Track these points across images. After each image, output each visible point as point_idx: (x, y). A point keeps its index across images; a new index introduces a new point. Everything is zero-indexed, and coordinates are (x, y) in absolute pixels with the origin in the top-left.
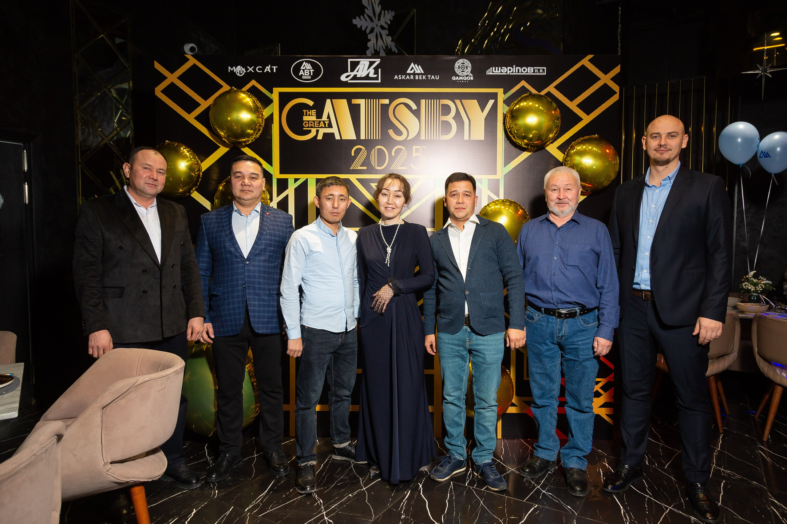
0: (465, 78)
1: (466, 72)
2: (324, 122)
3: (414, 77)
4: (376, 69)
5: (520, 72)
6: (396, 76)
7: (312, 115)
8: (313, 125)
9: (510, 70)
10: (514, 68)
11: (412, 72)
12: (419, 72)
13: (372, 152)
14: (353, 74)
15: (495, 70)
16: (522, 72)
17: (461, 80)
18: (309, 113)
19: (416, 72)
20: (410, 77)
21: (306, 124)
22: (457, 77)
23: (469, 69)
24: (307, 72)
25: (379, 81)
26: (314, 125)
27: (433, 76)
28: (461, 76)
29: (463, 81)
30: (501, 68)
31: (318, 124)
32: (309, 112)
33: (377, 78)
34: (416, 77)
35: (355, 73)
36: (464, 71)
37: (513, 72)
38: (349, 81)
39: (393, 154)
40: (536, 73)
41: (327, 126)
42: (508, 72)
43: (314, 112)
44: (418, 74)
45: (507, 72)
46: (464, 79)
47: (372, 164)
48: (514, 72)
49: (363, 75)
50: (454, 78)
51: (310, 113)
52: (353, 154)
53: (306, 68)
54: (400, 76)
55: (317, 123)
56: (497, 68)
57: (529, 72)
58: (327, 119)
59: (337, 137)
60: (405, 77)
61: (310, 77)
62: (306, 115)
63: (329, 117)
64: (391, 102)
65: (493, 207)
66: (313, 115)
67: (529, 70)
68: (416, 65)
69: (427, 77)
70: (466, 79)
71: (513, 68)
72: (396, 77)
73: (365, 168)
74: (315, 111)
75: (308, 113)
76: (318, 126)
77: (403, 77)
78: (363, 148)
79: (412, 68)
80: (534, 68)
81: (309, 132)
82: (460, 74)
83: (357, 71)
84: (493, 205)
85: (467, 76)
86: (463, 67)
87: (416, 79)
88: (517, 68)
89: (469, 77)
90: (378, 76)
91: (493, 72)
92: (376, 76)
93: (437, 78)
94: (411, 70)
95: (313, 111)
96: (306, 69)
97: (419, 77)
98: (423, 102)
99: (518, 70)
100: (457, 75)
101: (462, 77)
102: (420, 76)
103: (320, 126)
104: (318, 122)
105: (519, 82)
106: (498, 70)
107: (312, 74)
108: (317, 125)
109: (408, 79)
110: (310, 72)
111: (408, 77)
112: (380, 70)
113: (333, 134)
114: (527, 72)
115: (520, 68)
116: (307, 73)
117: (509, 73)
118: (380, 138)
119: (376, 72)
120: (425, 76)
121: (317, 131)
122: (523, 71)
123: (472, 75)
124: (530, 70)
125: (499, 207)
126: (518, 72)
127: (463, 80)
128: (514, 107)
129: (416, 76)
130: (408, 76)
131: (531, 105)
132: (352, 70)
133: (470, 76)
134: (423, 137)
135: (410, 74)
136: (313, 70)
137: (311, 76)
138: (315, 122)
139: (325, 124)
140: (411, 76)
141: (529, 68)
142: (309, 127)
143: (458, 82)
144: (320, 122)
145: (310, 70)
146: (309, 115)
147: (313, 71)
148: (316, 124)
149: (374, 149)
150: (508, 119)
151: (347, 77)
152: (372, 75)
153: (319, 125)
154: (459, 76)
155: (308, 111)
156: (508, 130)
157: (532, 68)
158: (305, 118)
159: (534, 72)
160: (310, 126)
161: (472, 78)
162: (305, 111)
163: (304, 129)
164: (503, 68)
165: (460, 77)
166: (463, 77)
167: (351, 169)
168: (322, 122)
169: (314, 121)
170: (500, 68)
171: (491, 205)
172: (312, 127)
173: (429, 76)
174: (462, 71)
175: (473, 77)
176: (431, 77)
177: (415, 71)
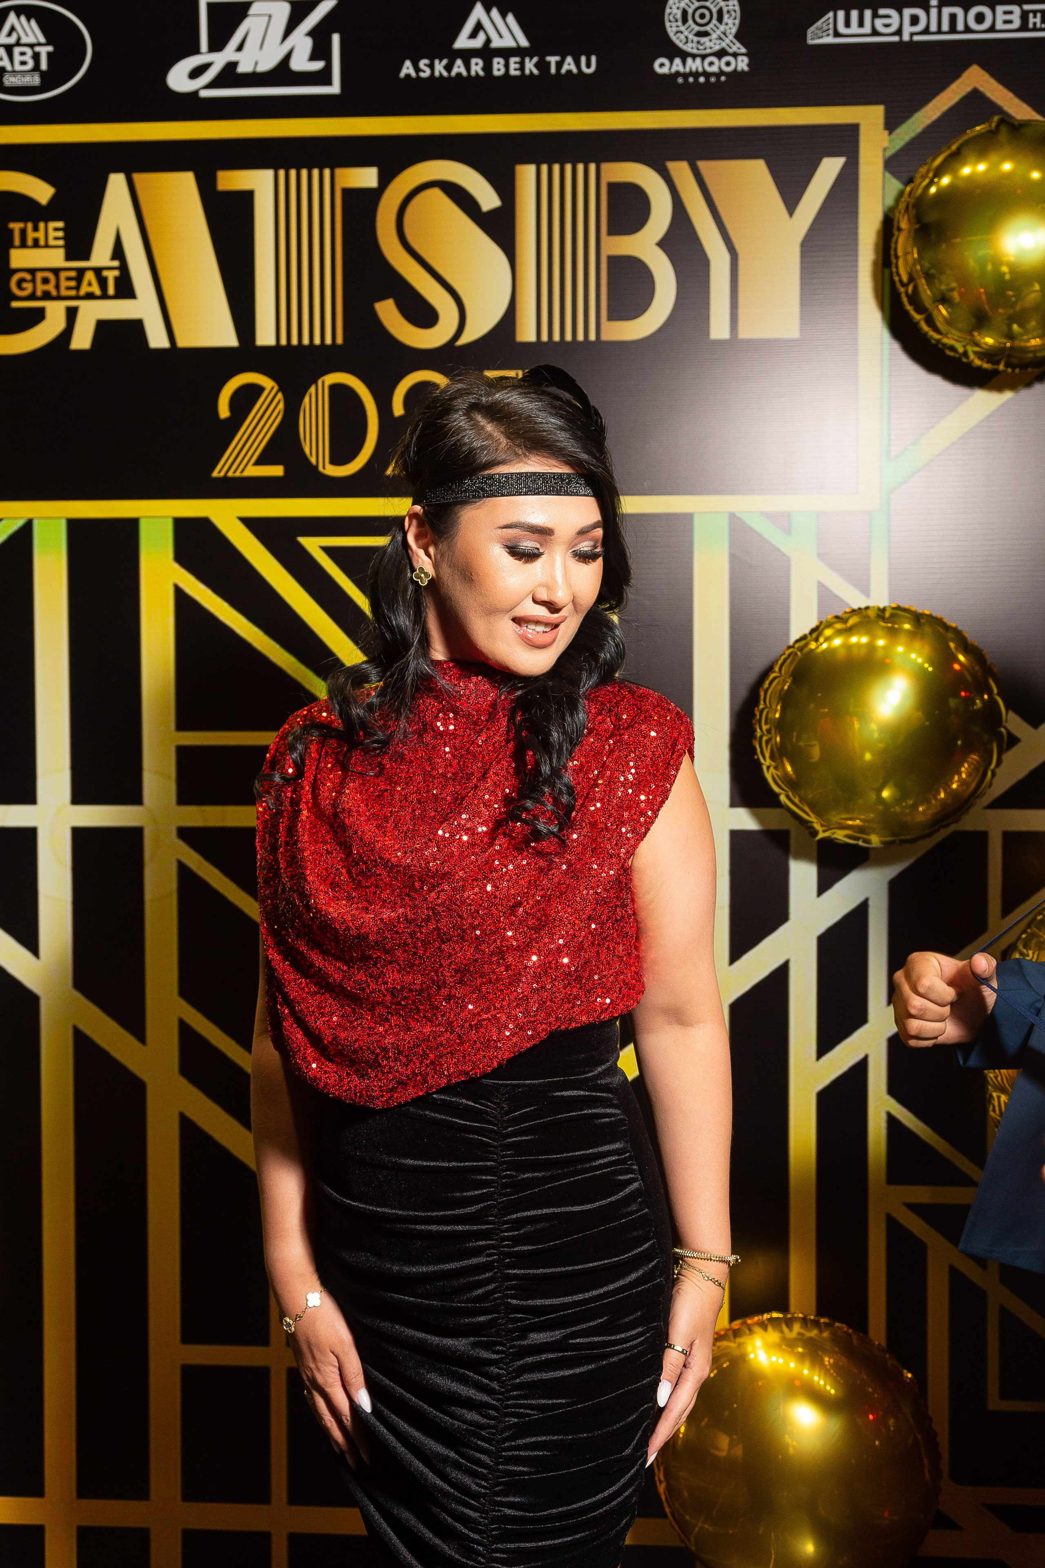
0: (711, 64)
1: (714, 36)
2: (98, 271)
3: (488, 67)
4: (320, 36)
5: (960, 26)
6: (408, 63)
7: (47, 246)
8: (51, 287)
9: (915, 20)
10: (934, 12)
11: (478, 43)
12: (509, 42)
13: (306, 400)
14: (219, 60)
15: (848, 24)
16: (968, 30)
17: (696, 75)
18: (36, 235)
19: (496, 43)
20: (468, 67)
21: (25, 285)
22: (678, 61)
23: (732, 24)
24: (23, 58)
25: (335, 88)
26: (57, 287)
27: (569, 59)
28: (694, 56)
29: (702, 80)
30: (875, 16)
31: (73, 284)
32: (36, 229)
33: (323, 78)
34: (495, 66)
35: (228, 54)
36: (706, 34)
37: (926, 31)
38: (204, 94)
39: (398, 409)
40: (1035, 29)
41: (111, 291)
42: (907, 30)
43: (54, 229)
44: (506, 53)
45: (899, 32)
46: (710, 69)
47: (307, 450)
48: (933, 27)
49: (267, 63)
50: (662, 65)
51: (41, 235)
52: (224, 411)
53: (19, 39)
54: (423, 63)
55: (69, 279)
56: (854, 14)
57: (999, 26)
58: (113, 258)
59: (157, 339)
60: (448, 68)
61: (36, 80)
62: (23, 245)
63: (118, 252)
64: (385, 180)
65: (837, 642)
66: (52, 242)
67: (1000, 18)
68: (495, 13)
69: (543, 66)
70: (714, 69)
71: (927, 8)
72: (407, 69)
73: (277, 471)
74: (60, 224)
75: (31, 235)
76: (73, 293)
77: (440, 68)
78: (266, 382)
79: (479, 27)
80: (1026, 7)
81: (38, 316)
82: (688, 48)
83: (240, 48)
84: (839, 632)
85: (721, 54)
86: (702, 16)
87: (496, 73)
88: (947, 11)
89: (731, 59)
90: (328, 68)
91: (837, 34)
92: (318, 65)
93: (588, 65)
94: (473, 35)
95: (52, 225)
96: (18, 43)
97: (507, 66)
98: (526, 174)
99: (953, 18)
100: (674, 52)
101: (698, 60)
102: (513, 60)
103: (82, 292)
104: (73, 274)
105: (956, 75)
106: (861, 24)
107: (44, 66)
108: (68, 288)
109: (459, 75)
110: (36, 57)
111: (459, 67)
112: (336, 38)
113: (136, 327)
114: (992, 29)
115: (959, 11)
116: (23, 63)
117: (912, 34)
118: (340, 340)
119: (320, 51)
120: (535, 59)
121: (72, 314)
122: (973, 25)
123: (743, 50)
124: (1008, 17)
125: (864, 640)
126: (953, 29)
127: (706, 74)
128: (931, 183)
129: (496, 60)
130: (459, 62)
131: (1008, 176)
132: (217, 45)
133: (735, 55)
134: (526, 332)
135: (467, 55)
136: (50, 48)
137: (43, 74)
138: (63, 275)
139: (102, 282)
140: (474, 61)
141: (1000, 9)
142: (32, 297)
143: (680, 80)
144: (81, 272)
145: (37, 49)
146: (36, 244)
147: (49, 54)
148: (64, 284)
149: (313, 389)
150: (902, 242)
151: (195, 73)
152: (301, 63)
153: (78, 288)
154: (684, 56)
155: (30, 226)
156: (902, 290)
157: (1016, 9)
158: (19, 258)
159: (1024, 27)
160: (39, 293)
161: (743, 64)
162: (16, 226)
163: (15, 304)
164: (882, 12)
165: (689, 61)
166: (703, 57)
167: (215, 474)
168: (90, 276)
169: (56, 271)
170: (868, 13)
171: (828, 632)
172: (47, 296)
173: (553, 60)
174: (699, 34)
175: (746, 60)
176: (559, 65)
177: (488, 41)
